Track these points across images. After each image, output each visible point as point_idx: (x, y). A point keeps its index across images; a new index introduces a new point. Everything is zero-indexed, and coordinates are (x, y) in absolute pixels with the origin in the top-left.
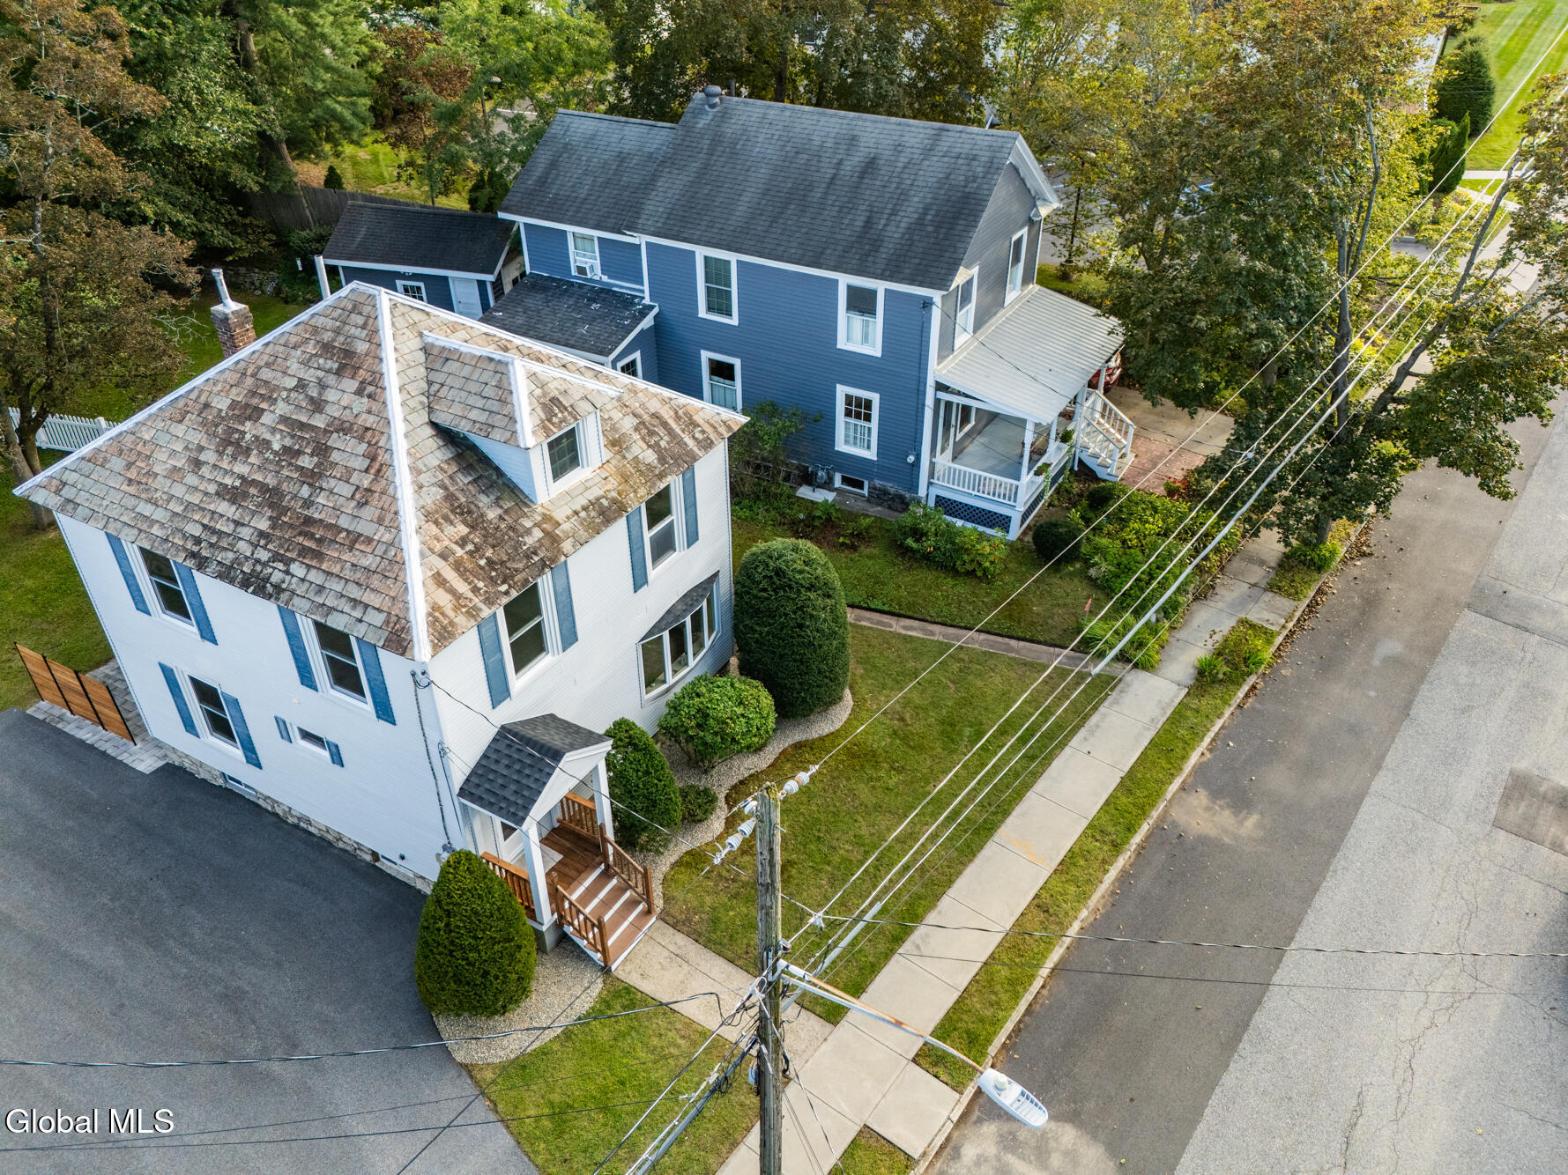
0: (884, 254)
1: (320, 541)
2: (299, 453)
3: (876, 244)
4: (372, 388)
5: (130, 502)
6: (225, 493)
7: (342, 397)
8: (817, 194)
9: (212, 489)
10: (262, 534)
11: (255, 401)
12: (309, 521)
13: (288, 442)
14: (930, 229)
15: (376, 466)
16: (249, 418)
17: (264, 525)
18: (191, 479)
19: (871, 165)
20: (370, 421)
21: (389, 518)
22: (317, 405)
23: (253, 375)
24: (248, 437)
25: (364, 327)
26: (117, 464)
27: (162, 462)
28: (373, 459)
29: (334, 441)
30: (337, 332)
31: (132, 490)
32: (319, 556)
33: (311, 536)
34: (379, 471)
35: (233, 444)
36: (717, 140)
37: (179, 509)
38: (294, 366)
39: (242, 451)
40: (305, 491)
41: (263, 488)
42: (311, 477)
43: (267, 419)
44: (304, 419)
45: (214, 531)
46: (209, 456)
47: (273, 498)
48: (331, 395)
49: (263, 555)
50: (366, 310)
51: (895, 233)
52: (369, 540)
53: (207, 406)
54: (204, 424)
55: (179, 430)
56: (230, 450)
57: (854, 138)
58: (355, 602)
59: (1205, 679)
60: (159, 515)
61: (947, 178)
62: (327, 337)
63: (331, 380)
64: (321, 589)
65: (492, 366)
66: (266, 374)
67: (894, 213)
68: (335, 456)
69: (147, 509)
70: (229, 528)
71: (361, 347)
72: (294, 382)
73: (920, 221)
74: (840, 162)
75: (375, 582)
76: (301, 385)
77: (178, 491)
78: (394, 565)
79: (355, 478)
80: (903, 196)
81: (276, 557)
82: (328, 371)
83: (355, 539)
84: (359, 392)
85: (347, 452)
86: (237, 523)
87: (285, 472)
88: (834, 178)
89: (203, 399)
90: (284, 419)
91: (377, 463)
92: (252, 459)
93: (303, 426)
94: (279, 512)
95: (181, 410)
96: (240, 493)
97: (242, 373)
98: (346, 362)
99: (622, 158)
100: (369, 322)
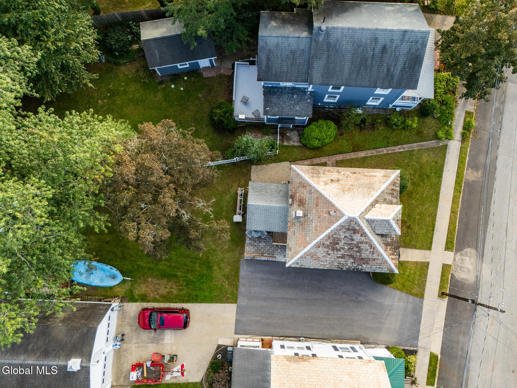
1: (367, 261)
2: (353, 248)
3: (392, 77)
4: (364, 234)
5: (318, 263)
6: (338, 257)
7: (357, 237)
8: (369, 62)
9: (336, 257)
10: (352, 262)
11: (336, 241)
12: (362, 258)
13: (349, 247)
14: (407, 69)
15: (373, 248)
16: (336, 244)
17: (353, 261)
18: (329, 257)
19: (384, 49)
20: (367, 241)
21: (380, 254)
22: (352, 240)
23: (332, 237)
24: (338, 248)
25: (356, 224)
26: (309, 257)
28: (371, 246)
29: (360, 245)
30: (349, 226)
31: (316, 261)
32: (368, 263)
33: (364, 261)
34: (374, 248)
36: (329, 45)
37: (330, 262)
38: (342, 234)
39: (338, 250)
40: (358, 254)
41: (348, 255)
42: (358, 251)
43: (340, 244)
44: (350, 243)
45: (341, 264)
46: (330, 252)
47: (351, 256)
48: (354, 237)
49: (356, 265)
50: (355, 221)
51: (397, 71)
52: (378, 259)
53: (323, 244)
54: (325, 247)
55: (320, 249)
56: (335, 250)
57: (376, 39)
58: (380, 268)
59: (464, 138)
60: (325, 263)
61: (410, 50)
62: (347, 227)
63: (353, 235)
64: (371, 268)
65: (385, 221)
66: (335, 236)
67: (395, 65)
68: (362, 248)
69: (323, 263)
70: (345, 263)
71: (357, 228)
72: (344, 237)
73: (404, 67)
74: (374, 49)
75: (382, 264)
76: (345, 237)
77: (328, 259)
79: (369, 250)
80: (397, 59)
81: (358, 265)
82: (351, 233)
83: (374, 260)
84: (362, 236)
85: (365, 246)
86: (346, 262)
87: (352, 252)
88: (373, 55)
89: (322, 243)
90: (345, 243)
92: (342, 251)
93: (351, 244)
94: (354, 258)
95: (318, 246)
96: (343, 257)
97: (329, 237)
98: (355, 231)
99: (293, 53)
100: (357, 223)
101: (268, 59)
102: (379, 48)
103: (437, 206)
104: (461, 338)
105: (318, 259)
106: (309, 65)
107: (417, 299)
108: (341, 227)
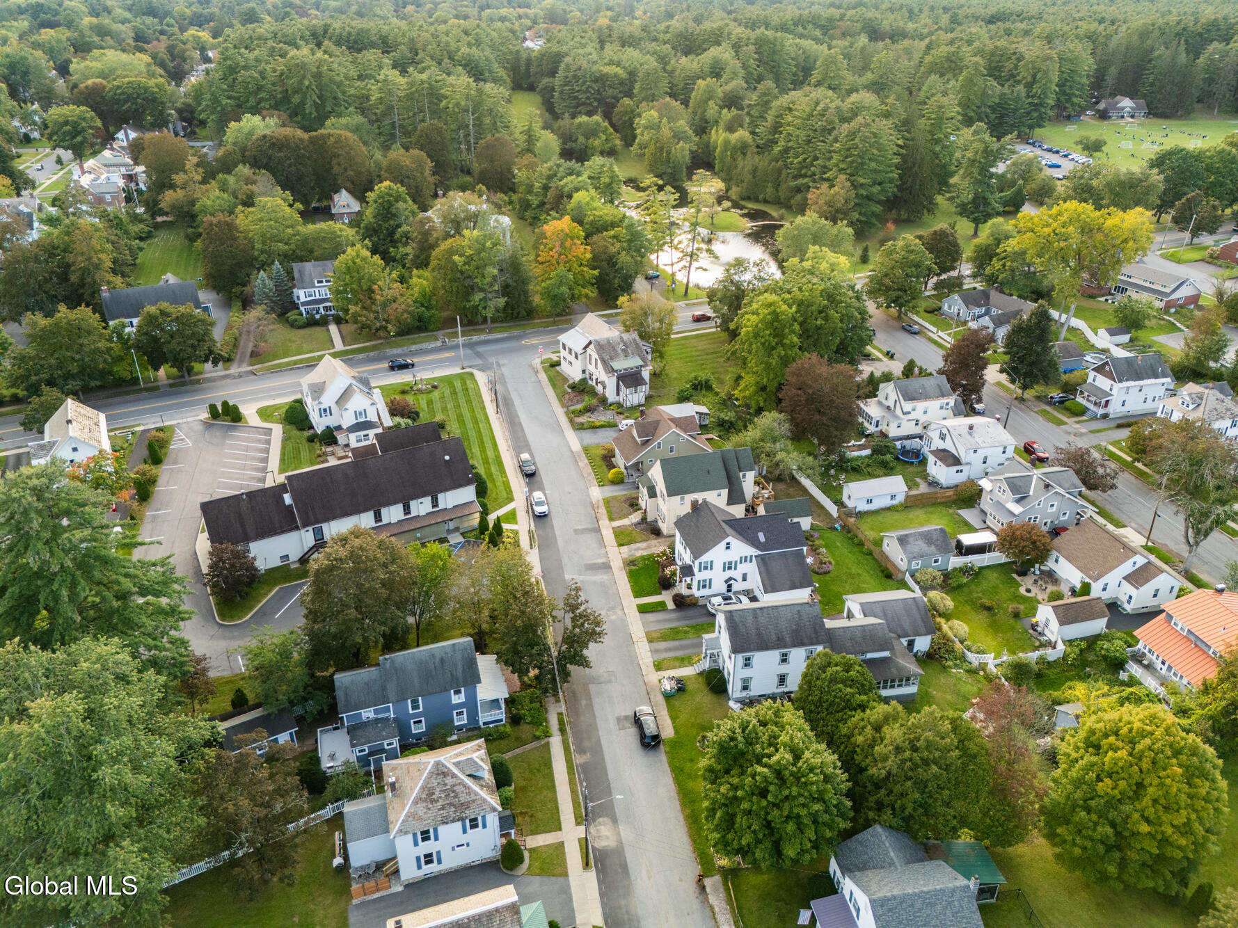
0: (461, 680)
1: (467, 805)
2: (449, 795)
4: (454, 775)
5: (421, 823)
6: (439, 810)
7: (449, 781)
8: (434, 673)
9: (436, 811)
10: (454, 811)
11: (431, 792)
12: (462, 803)
13: (445, 794)
16: (433, 795)
17: (454, 809)
18: (430, 812)
19: (442, 660)
20: (459, 782)
21: (476, 794)
22: (445, 785)
23: (426, 788)
24: (435, 798)
26: (411, 819)
27: (421, 813)
29: (454, 789)
30: (437, 770)
31: (419, 821)
32: (469, 807)
33: (465, 805)
34: (468, 788)
35: (433, 801)
36: (396, 670)
37: (433, 818)
38: (434, 781)
39: (436, 801)
40: (456, 800)
41: (447, 804)
42: (456, 797)
43: (436, 793)
44: (445, 789)
45: (444, 817)
46: (430, 806)
47: (451, 804)
48: (446, 782)
49: (458, 814)
50: (441, 763)
51: (460, 674)
52: (476, 799)
53: (421, 799)
54: (423, 801)
55: (419, 805)
58: (482, 810)
59: (562, 730)
60: (429, 822)
62: (436, 772)
63: (444, 779)
64: (474, 812)
66: (429, 786)
67: (457, 671)
68: (457, 791)
69: (426, 822)
70: (447, 814)
71: (446, 770)
72: (436, 784)
74: (434, 660)
75: (483, 804)
76: (438, 784)
77: (430, 815)
78: (484, 801)
79: (464, 792)
80: (455, 665)
81: (461, 813)
82: (442, 778)
83: (473, 801)
84: (452, 778)
85: (459, 789)
87: (449, 799)
88: (435, 667)
89: (419, 798)
90: (440, 791)
91: (466, 786)
92: (440, 801)
94: (454, 806)
95: (415, 802)
96: (443, 808)
97: (423, 788)
98: (445, 774)
99: (367, 684)
100: (443, 765)
101: (346, 695)
102: (437, 660)
103: (555, 792)
104: (623, 902)
105: (420, 819)
106: (384, 689)
107: (561, 879)
108: (431, 773)
